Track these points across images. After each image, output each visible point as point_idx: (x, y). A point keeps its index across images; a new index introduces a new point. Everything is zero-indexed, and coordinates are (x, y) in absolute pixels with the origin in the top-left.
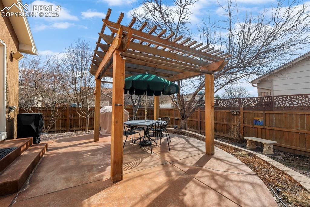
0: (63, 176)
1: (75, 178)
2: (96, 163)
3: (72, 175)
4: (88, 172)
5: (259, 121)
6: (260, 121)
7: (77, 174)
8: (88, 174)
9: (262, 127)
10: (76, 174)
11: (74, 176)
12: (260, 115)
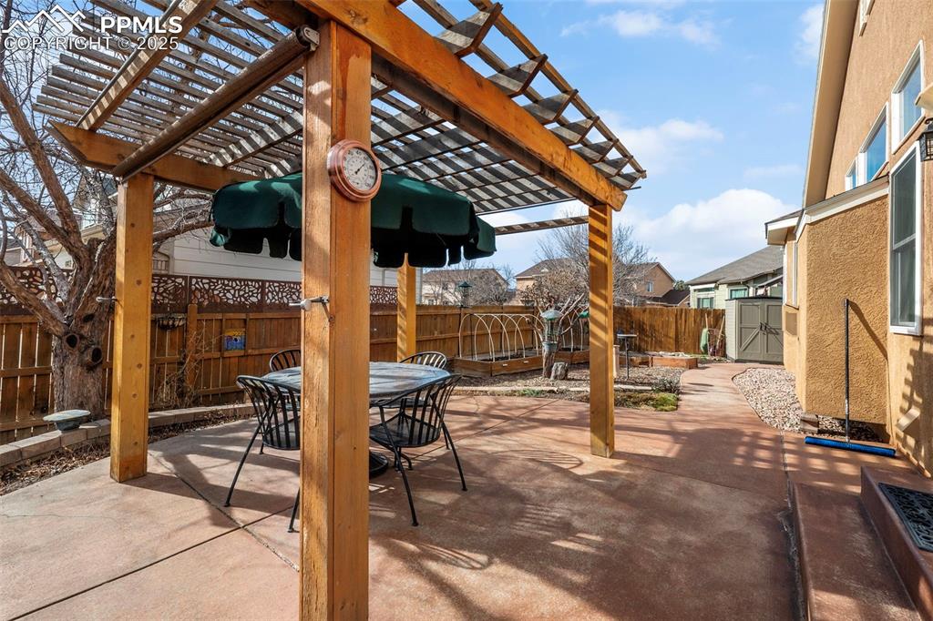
0: (696, 504)
1: (670, 488)
2: (595, 494)
3: (675, 497)
4: (636, 485)
5: (236, 340)
6: (238, 338)
7: (662, 493)
8: (640, 482)
9: (242, 353)
10: (666, 493)
11: (671, 491)
12: (237, 323)
